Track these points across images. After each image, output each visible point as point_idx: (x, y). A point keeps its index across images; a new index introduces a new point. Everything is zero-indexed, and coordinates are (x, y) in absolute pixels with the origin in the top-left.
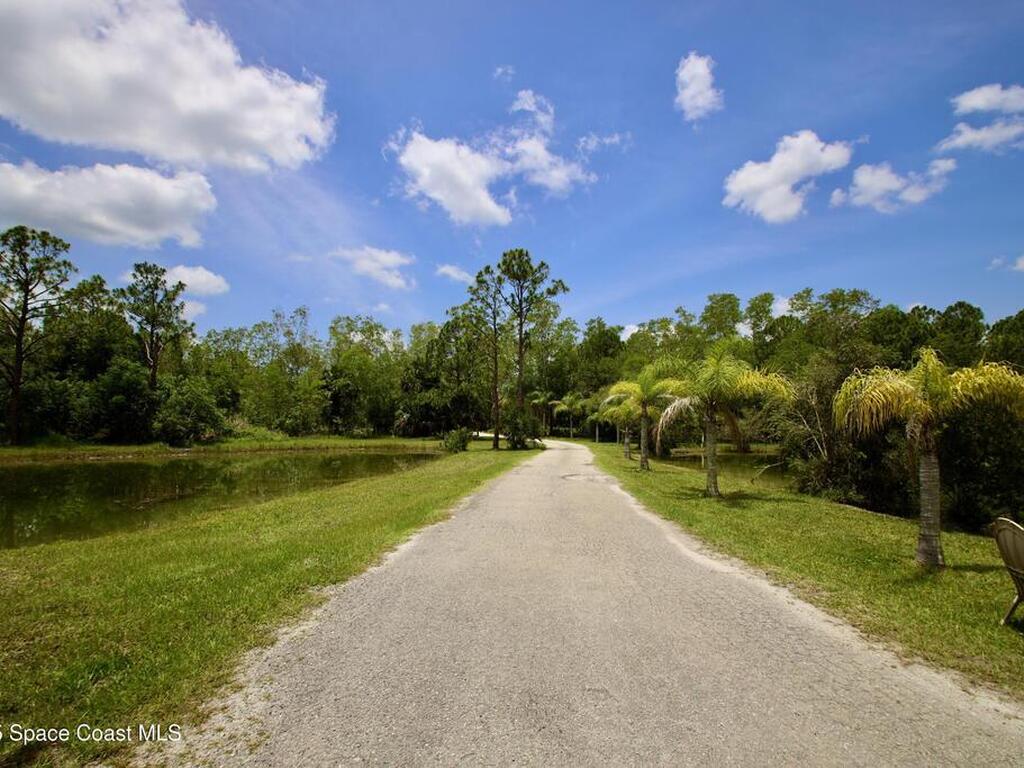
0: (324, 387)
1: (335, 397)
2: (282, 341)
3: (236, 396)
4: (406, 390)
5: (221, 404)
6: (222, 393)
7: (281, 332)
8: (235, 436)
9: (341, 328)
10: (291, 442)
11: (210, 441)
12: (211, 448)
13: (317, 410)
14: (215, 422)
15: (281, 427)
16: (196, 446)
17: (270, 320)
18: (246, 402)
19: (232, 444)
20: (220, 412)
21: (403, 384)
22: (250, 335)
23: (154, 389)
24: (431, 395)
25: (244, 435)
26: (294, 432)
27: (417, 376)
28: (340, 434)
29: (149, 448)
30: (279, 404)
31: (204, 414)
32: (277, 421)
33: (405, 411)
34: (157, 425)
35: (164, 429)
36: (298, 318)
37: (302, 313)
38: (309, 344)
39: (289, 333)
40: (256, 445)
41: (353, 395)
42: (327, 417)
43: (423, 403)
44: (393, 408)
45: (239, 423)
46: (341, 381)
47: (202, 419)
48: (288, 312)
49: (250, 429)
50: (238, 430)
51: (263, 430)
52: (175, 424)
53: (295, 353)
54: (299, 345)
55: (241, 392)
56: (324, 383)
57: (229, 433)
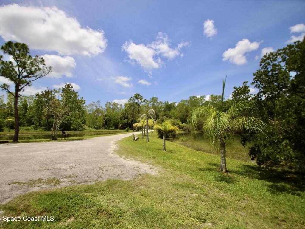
0: (103, 119)
1: (106, 121)
2: (95, 108)
3: (85, 121)
4: (121, 119)
5: (83, 123)
6: (82, 121)
7: (94, 106)
8: (86, 129)
9: (108, 105)
10: (96, 131)
11: (81, 130)
12: (82, 131)
13: (102, 124)
14: (82, 127)
15: (94, 127)
16: (79, 131)
17: (92, 103)
18: (87, 122)
19: (85, 131)
20: (82, 125)
21: (120, 118)
22: (87, 107)
23: (71, 121)
24: (126, 120)
25: (87, 129)
26: (97, 129)
27: (123, 116)
28: (107, 129)
29: (71, 131)
30: (94, 123)
31: (80, 125)
32: (93, 126)
33: (121, 124)
34: (72, 127)
35: (73, 128)
36: (98, 103)
37: (99, 102)
38: (100, 108)
39: (96, 106)
40: (89, 131)
41: (109, 121)
42: (104, 125)
43: (124, 122)
44: (118, 123)
45: (86, 127)
46: (107, 118)
47: (80, 126)
48: (96, 102)
49: (88, 128)
50: (86, 128)
51: (91, 128)
52: (75, 127)
53: (98, 110)
54: (98, 109)
55: (86, 120)
56: (103, 118)
57: (84, 129)
